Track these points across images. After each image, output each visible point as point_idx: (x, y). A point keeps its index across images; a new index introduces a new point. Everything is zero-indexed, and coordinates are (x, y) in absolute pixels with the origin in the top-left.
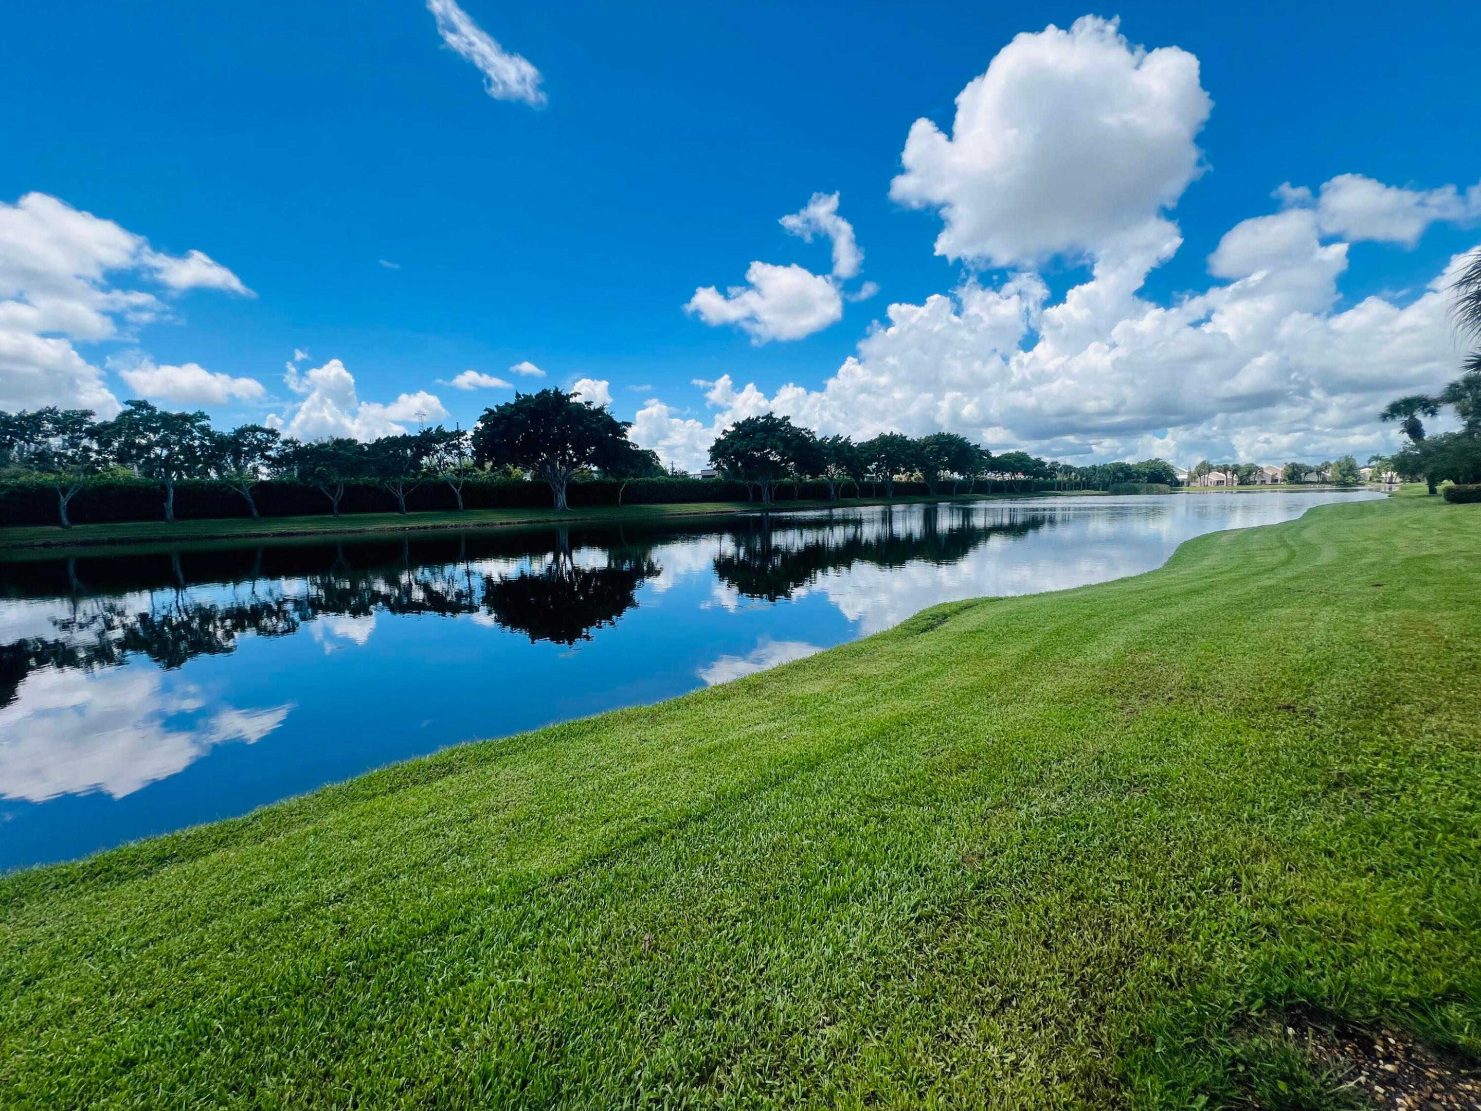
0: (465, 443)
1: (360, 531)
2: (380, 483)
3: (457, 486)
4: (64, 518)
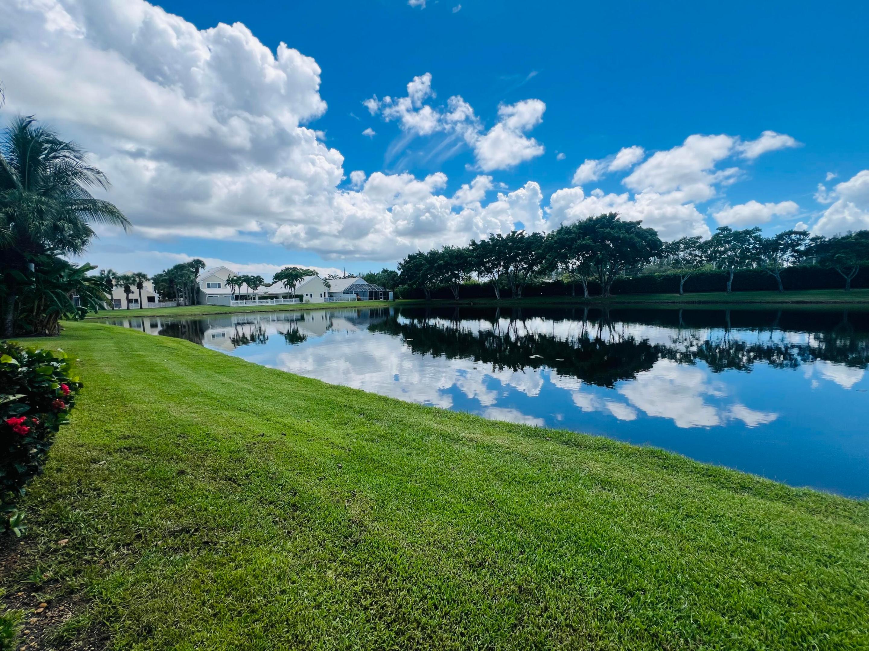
4: (681, 290)
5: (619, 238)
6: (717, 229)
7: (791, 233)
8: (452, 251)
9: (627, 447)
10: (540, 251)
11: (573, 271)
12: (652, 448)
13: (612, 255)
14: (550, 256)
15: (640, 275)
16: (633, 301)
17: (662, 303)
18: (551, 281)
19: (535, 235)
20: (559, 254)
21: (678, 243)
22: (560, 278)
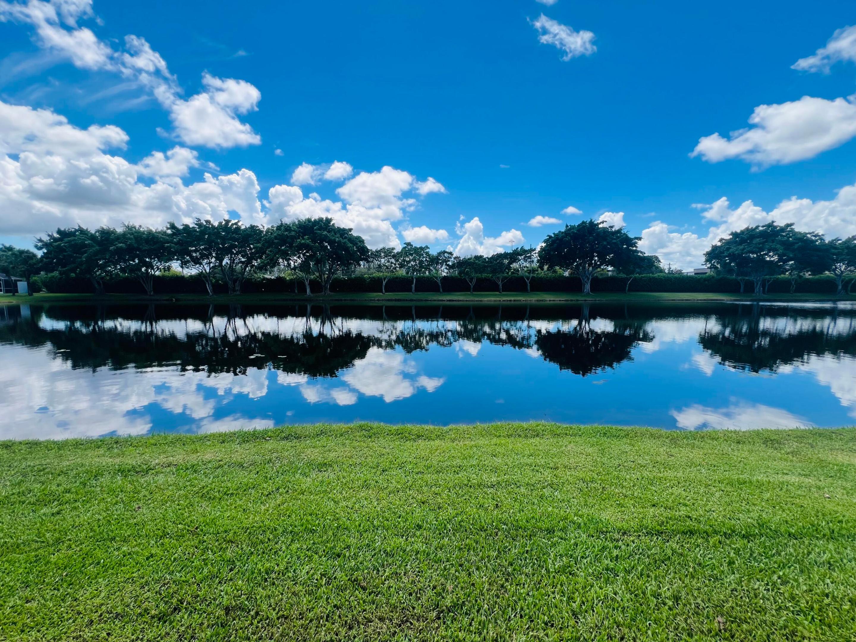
0: (534, 255)
1: (481, 301)
2: (492, 277)
3: (528, 279)
4: (384, 290)
5: (335, 241)
6: (405, 244)
7: (445, 252)
8: (138, 232)
9: (341, 427)
10: (259, 245)
11: (295, 268)
12: (360, 423)
13: (330, 256)
14: (271, 251)
15: (353, 276)
16: (349, 298)
17: (371, 300)
18: (273, 278)
19: (252, 227)
20: (280, 250)
21: (379, 251)
22: (282, 275)
